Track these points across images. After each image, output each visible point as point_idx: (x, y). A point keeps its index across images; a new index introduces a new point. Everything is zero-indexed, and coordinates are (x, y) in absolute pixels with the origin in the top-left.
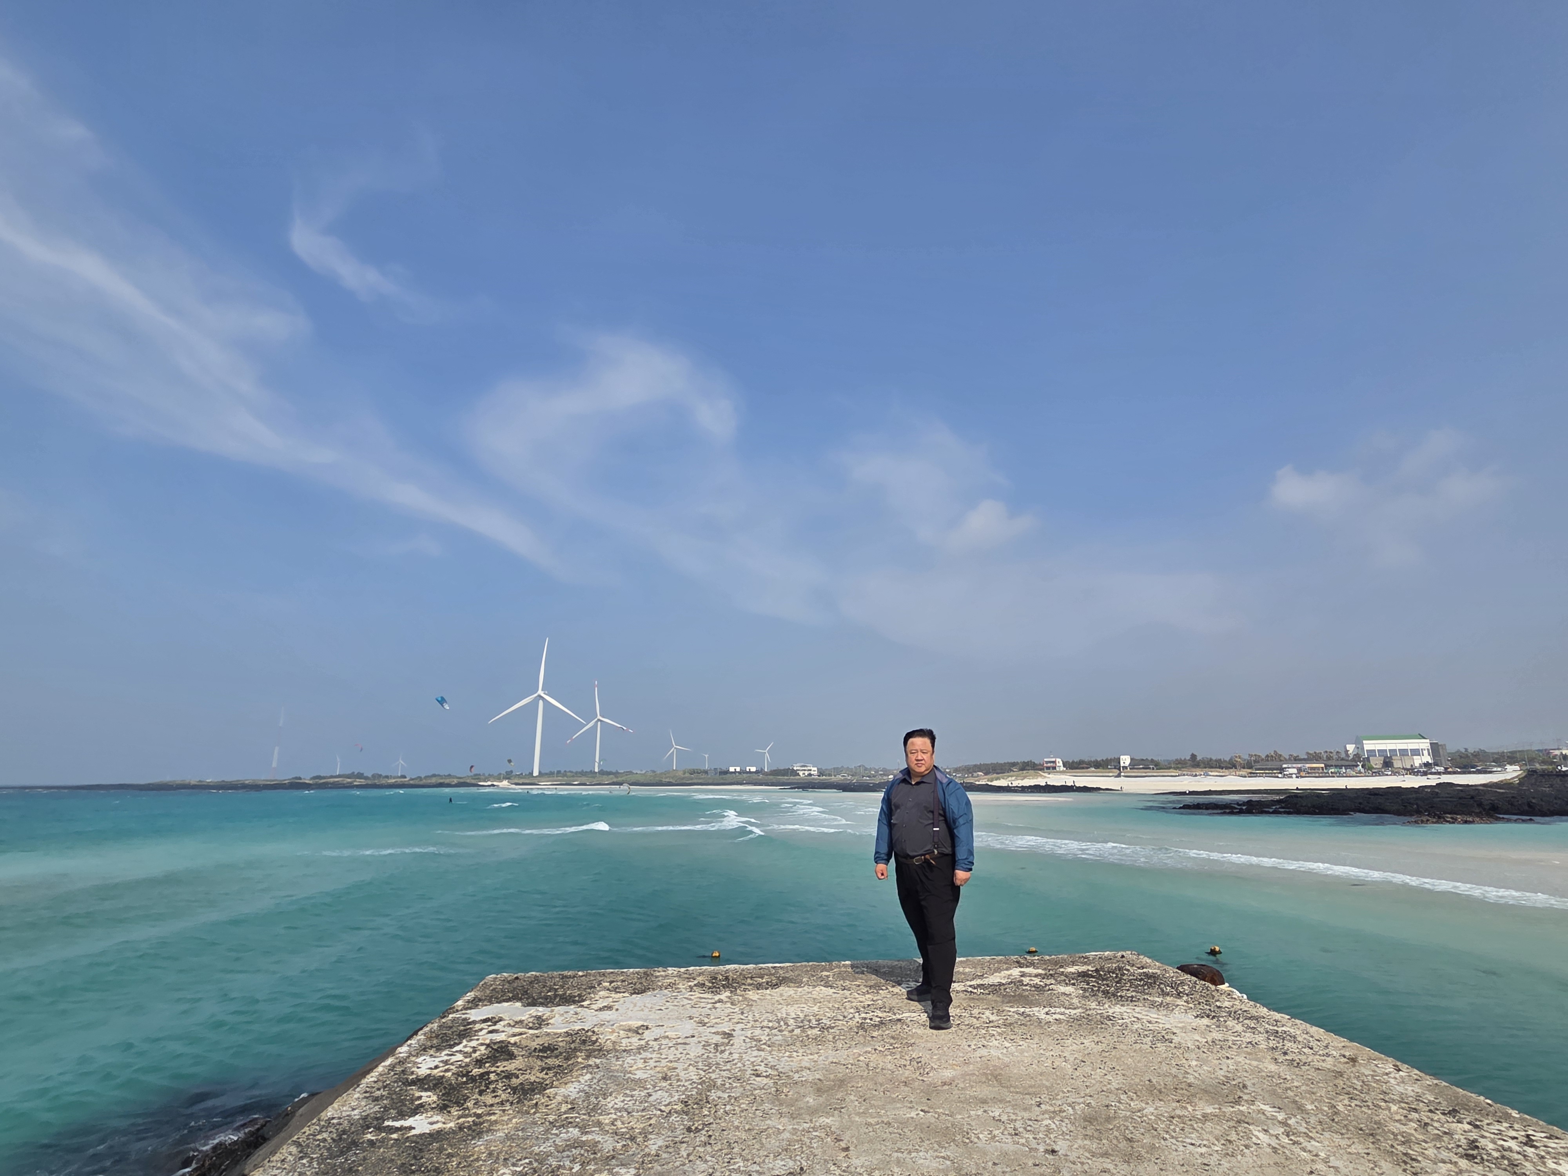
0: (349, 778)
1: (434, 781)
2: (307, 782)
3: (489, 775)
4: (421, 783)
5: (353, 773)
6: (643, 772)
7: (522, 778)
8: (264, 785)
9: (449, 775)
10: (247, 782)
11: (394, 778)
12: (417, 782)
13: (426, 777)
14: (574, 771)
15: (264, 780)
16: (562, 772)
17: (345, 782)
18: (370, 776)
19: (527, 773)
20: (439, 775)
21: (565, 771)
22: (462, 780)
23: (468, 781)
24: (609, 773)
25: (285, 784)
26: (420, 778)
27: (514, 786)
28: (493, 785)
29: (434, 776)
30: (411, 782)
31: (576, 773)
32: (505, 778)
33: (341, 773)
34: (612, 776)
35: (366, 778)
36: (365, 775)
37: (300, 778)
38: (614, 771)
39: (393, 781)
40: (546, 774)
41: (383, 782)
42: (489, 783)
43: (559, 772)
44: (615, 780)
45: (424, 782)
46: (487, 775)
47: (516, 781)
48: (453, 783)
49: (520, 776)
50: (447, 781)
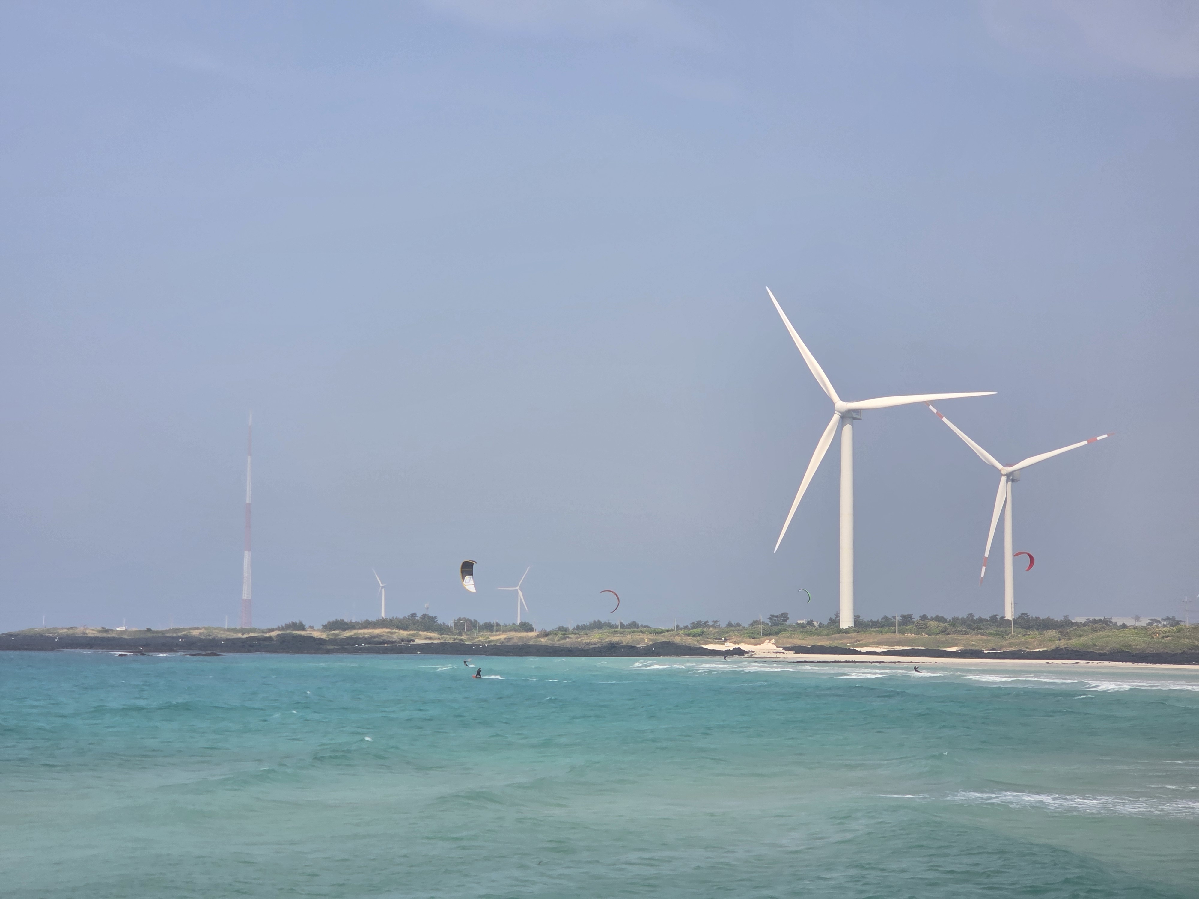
0: (405, 629)
1: (595, 638)
2: (316, 634)
3: (730, 625)
4: (567, 642)
5: (413, 615)
6: (1143, 622)
7: (811, 634)
8: (228, 640)
9: (634, 625)
10: (195, 633)
11: (506, 629)
12: (557, 641)
13: (581, 629)
14: (949, 617)
15: (229, 630)
16: (916, 618)
17: (395, 637)
18: (450, 623)
19: (826, 622)
20: (610, 626)
21: (924, 618)
22: (661, 638)
23: (678, 640)
24: (1045, 625)
25: (270, 639)
26: (563, 631)
27: (791, 655)
28: (739, 652)
29: (598, 625)
30: (543, 641)
31: (955, 622)
32: (768, 634)
33: (390, 617)
34: (1052, 633)
35: (442, 629)
36: (440, 621)
37: (302, 627)
38: (1058, 617)
39: (503, 637)
40: (875, 624)
41: (480, 638)
42: (730, 646)
43: (907, 620)
44: (1063, 644)
45: (571, 641)
46: (723, 625)
47: (798, 642)
48: (642, 645)
49: (806, 628)
50: (627, 639)
